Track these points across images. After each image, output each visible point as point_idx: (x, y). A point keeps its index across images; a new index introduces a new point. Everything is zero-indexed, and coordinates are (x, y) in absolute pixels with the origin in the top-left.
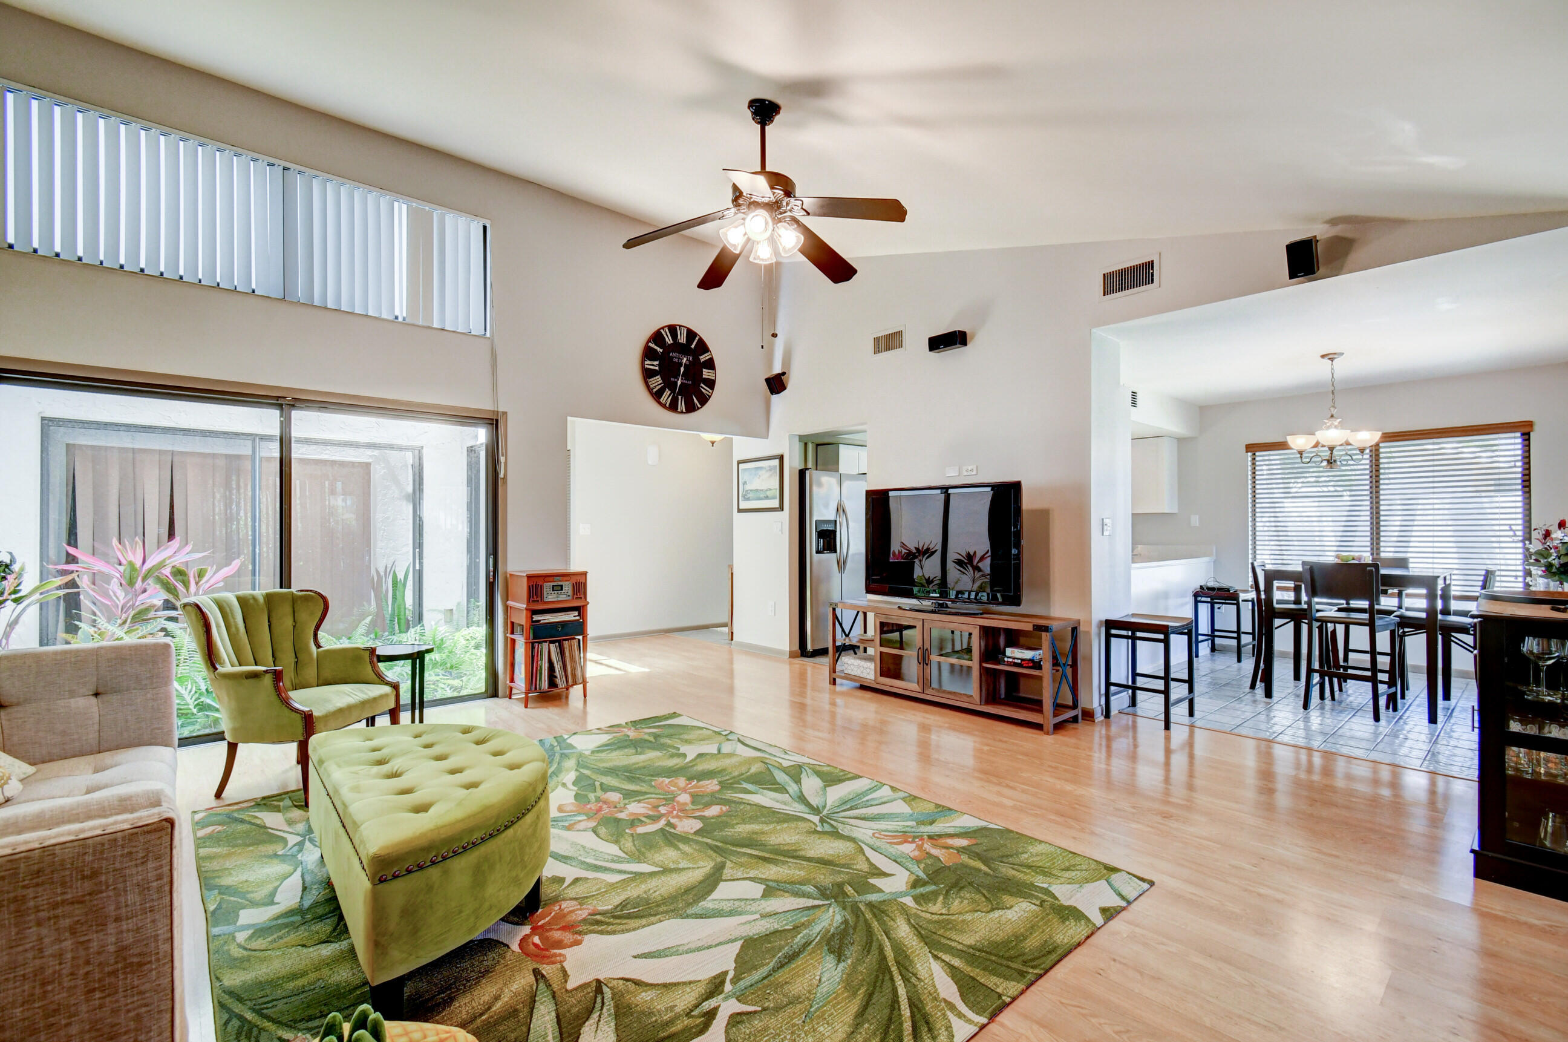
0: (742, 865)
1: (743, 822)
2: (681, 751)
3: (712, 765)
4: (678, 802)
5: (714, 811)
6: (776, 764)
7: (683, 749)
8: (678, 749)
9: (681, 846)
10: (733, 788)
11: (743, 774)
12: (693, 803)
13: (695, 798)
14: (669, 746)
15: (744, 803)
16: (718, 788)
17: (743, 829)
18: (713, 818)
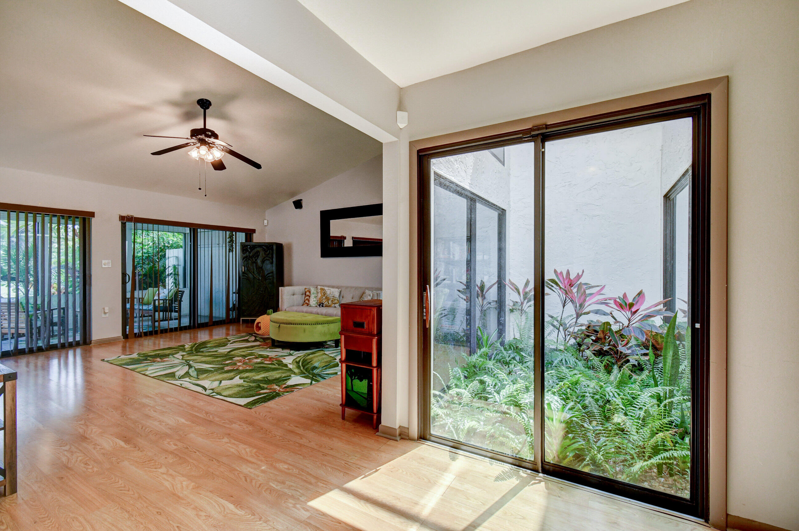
0: (222, 354)
1: (218, 361)
2: (243, 380)
3: (225, 375)
4: (242, 363)
6: (192, 378)
7: (242, 381)
8: (244, 381)
9: (240, 355)
10: (218, 368)
11: (211, 373)
13: (235, 364)
14: (250, 382)
15: (215, 364)
16: (225, 368)
17: (219, 359)
18: (229, 361)
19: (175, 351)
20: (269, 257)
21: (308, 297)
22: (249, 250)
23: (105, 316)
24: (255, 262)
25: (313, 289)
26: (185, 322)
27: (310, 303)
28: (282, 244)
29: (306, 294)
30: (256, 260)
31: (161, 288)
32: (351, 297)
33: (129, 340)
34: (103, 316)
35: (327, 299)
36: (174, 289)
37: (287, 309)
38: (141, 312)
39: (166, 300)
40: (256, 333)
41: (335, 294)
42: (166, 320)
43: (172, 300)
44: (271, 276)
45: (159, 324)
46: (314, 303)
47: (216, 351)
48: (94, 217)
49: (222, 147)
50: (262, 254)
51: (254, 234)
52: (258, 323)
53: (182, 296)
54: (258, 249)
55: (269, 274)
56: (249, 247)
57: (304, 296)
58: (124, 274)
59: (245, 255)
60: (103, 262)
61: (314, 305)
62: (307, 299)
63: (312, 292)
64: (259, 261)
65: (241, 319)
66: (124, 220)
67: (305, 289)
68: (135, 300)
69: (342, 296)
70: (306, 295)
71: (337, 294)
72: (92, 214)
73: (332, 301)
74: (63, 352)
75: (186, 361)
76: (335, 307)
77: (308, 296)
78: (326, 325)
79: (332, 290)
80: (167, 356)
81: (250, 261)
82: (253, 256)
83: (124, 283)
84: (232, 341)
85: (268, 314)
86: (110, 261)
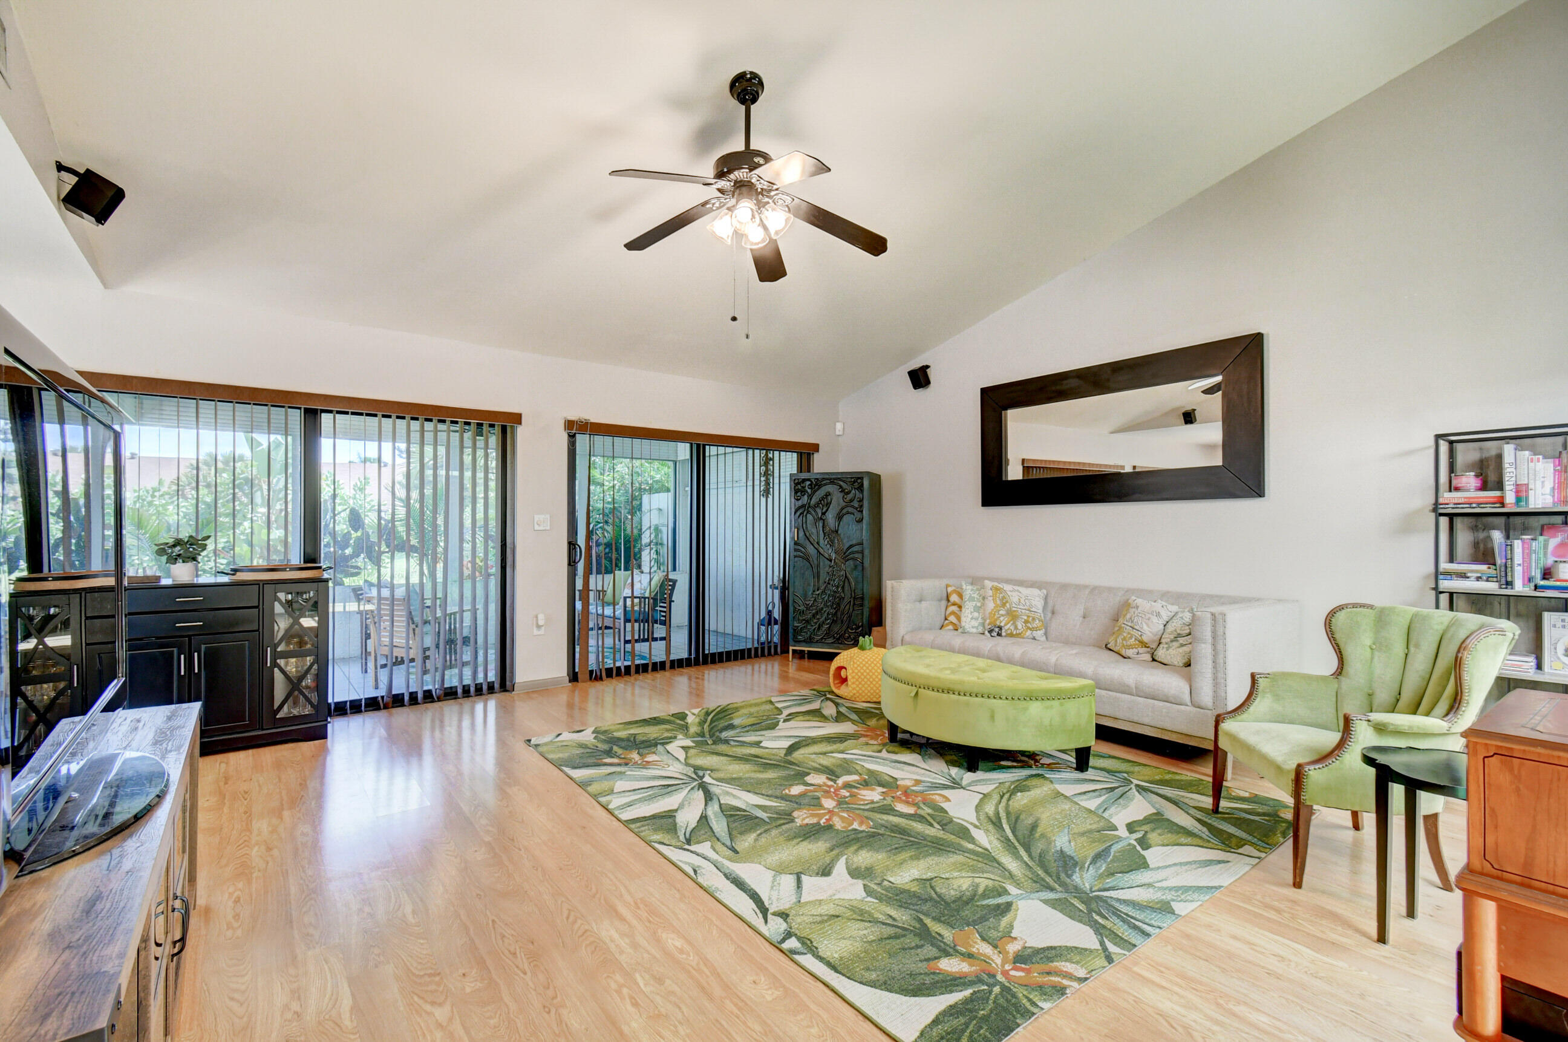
0: (774, 755)
1: (769, 780)
2: (857, 882)
3: (806, 850)
4: (833, 799)
5: (796, 790)
6: (719, 846)
7: (856, 886)
8: (865, 890)
9: (818, 766)
10: (777, 813)
11: (766, 831)
12: (818, 798)
13: (816, 803)
15: (767, 796)
16: (795, 814)
17: (770, 774)
18: (797, 784)
19: (667, 730)
20: (853, 507)
21: (954, 608)
22: (809, 491)
23: (539, 633)
24: (821, 519)
25: (970, 587)
26: (680, 647)
27: (963, 624)
28: (879, 476)
29: (951, 601)
30: (823, 514)
31: (636, 571)
32: (1081, 613)
33: (580, 685)
34: (536, 632)
35: (1013, 616)
36: (657, 578)
37: (907, 638)
38: (600, 620)
39: (645, 598)
40: (832, 692)
41: (1033, 603)
42: (644, 640)
43: (655, 599)
44: (857, 552)
45: (633, 648)
46: (975, 623)
47: (757, 744)
48: (520, 423)
49: (788, 200)
50: (837, 500)
51: (816, 455)
52: (840, 668)
53: (672, 590)
54: (830, 488)
55: (851, 546)
56: (808, 483)
57: (944, 603)
58: (572, 545)
59: (800, 503)
60: (537, 518)
61: (974, 630)
62: (953, 613)
63: (966, 597)
64: (830, 517)
65: (791, 648)
66: (575, 429)
67: (947, 586)
68: (591, 594)
69: (1050, 608)
70: (948, 600)
71: (1038, 604)
72: (517, 418)
73: (1026, 622)
74: (467, 703)
75: (696, 769)
76: (1034, 638)
77: (954, 604)
78: (1056, 703)
79: (1025, 591)
80: (650, 745)
81: (810, 517)
82: (817, 505)
83: (572, 563)
84: (786, 712)
85: (862, 648)
86: (548, 516)
